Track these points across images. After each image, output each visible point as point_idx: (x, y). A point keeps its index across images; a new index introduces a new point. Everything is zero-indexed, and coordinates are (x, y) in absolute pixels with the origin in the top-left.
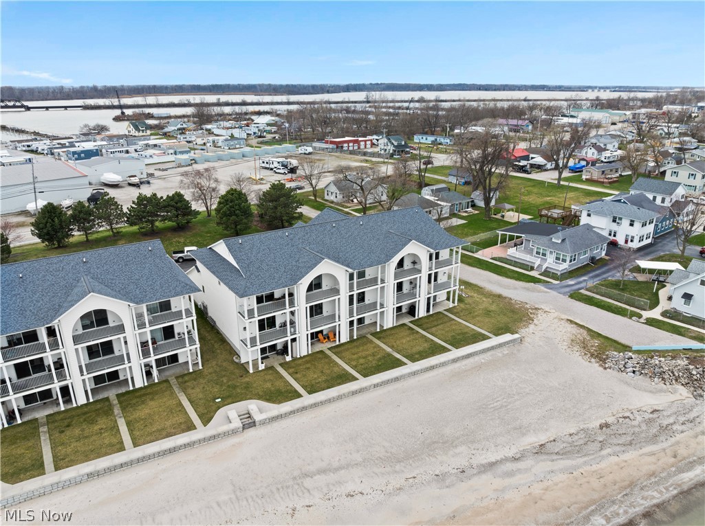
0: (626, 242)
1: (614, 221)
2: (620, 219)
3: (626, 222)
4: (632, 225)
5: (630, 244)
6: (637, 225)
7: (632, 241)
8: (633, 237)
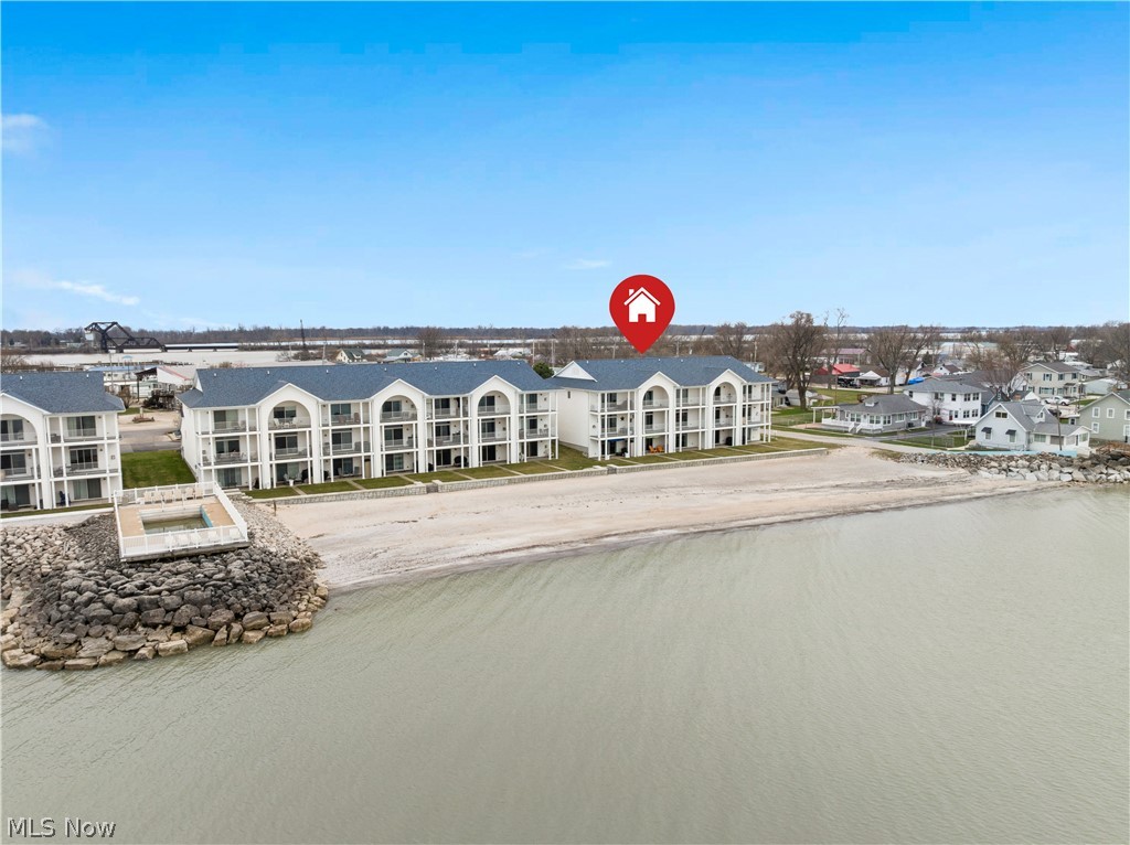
0: (951, 418)
1: (937, 398)
2: (942, 395)
3: (948, 397)
4: (954, 399)
5: (955, 421)
6: (960, 398)
7: (956, 416)
8: (956, 412)
